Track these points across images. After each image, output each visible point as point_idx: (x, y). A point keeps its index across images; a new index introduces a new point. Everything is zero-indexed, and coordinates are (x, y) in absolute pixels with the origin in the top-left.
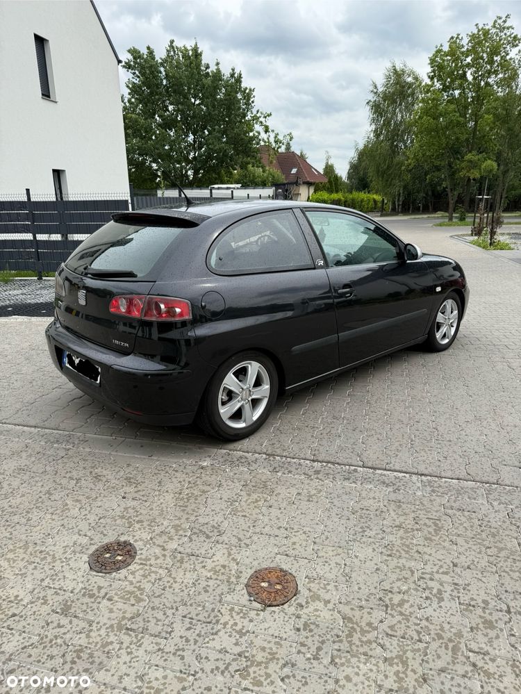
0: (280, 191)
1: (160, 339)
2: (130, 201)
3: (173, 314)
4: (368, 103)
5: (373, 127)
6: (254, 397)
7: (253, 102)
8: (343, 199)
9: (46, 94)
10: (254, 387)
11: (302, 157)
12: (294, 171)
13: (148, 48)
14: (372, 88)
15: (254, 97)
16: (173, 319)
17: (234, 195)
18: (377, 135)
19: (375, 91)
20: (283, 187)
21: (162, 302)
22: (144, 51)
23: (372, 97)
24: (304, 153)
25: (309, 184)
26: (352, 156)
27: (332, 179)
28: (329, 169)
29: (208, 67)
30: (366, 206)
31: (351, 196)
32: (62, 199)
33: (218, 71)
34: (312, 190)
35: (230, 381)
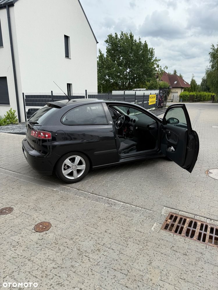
0: (161, 91)
1: (42, 145)
2: (85, 96)
3: (45, 137)
4: (209, 53)
5: (211, 63)
6: (78, 169)
7: (154, 54)
8: (195, 94)
9: (67, 56)
10: (78, 165)
11: (181, 77)
12: (175, 82)
13: (116, 34)
14: (211, 47)
15: (154, 52)
16: (46, 139)
17: (136, 93)
18: (213, 67)
19: (213, 48)
20: (163, 90)
21: (42, 133)
22: (114, 35)
23: (211, 51)
24: (182, 75)
25: (182, 88)
26: (204, 76)
27: (193, 86)
28: (193, 82)
29: (136, 41)
30: (207, 98)
31: (200, 94)
32: (70, 95)
33: (140, 42)
34: (183, 91)
35: (67, 162)
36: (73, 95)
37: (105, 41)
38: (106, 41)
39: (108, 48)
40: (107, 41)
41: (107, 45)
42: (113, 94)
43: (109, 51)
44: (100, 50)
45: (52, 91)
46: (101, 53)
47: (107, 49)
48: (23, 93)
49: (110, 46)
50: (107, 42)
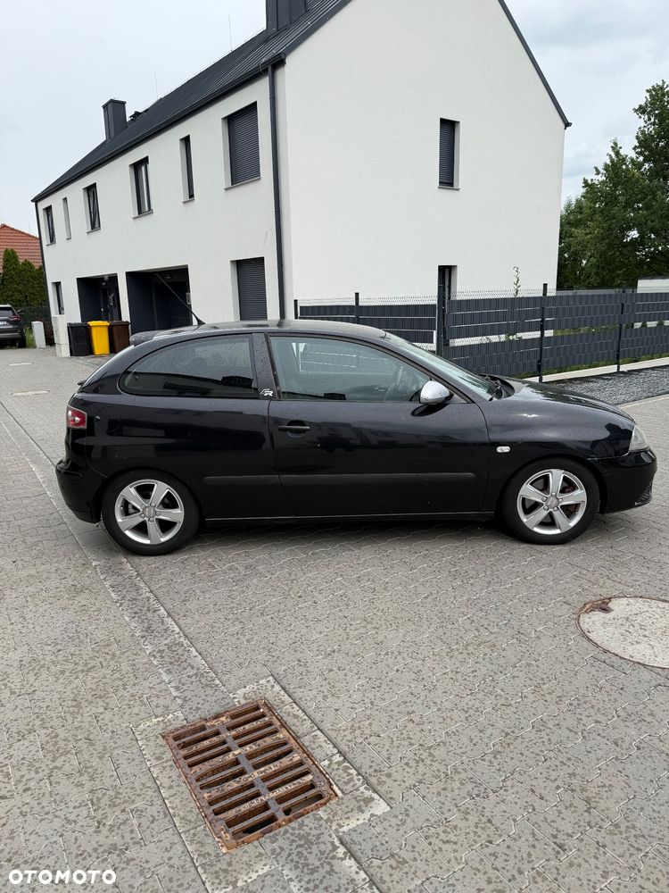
6: (161, 517)
36: (458, 298)
37: (636, 111)
38: (641, 107)
39: (643, 132)
40: (641, 110)
41: (640, 122)
42: (639, 291)
43: (644, 142)
44: (616, 144)
45: (357, 294)
46: (617, 154)
47: (637, 138)
48: (296, 301)
49: (654, 124)
50: (643, 113)
